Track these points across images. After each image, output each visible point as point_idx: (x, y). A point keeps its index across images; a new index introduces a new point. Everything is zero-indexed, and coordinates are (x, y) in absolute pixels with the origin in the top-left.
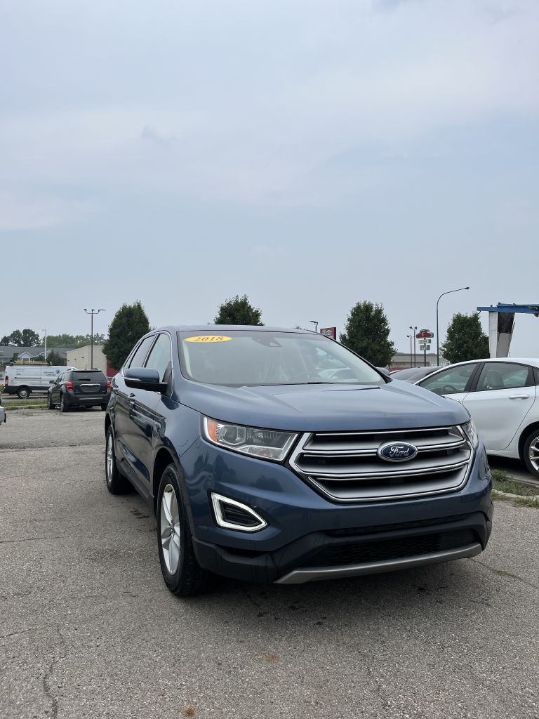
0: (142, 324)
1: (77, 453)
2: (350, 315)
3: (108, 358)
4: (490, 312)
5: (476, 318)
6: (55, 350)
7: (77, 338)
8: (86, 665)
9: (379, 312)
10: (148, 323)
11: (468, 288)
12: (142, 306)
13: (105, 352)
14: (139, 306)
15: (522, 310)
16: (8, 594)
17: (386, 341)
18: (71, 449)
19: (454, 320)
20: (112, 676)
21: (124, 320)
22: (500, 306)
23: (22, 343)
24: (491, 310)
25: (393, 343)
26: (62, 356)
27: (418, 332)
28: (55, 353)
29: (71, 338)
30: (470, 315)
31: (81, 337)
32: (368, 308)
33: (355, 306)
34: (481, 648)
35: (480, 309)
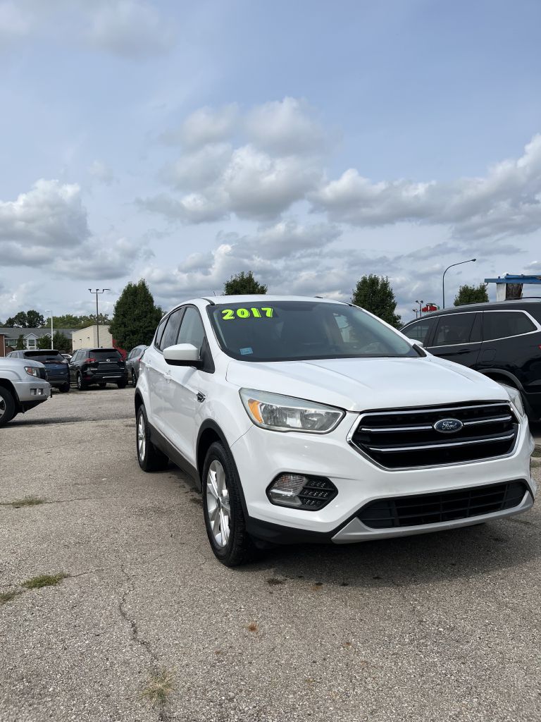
0: (147, 303)
1: (102, 426)
2: (356, 289)
3: (114, 338)
4: (497, 284)
5: (483, 289)
6: (61, 331)
7: (81, 318)
8: (154, 596)
9: (385, 285)
10: (153, 301)
11: (474, 260)
12: (146, 285)
13: (111, 331)
14: (144, 284)
15: (531, 281)
16: (70, 543)
17: (392, 315)
18: (94, 423)
19: (461, 293)
20: (179, 603)
21: (130, 299)
22: (508, 278)
23: (27, 324)
24: (498, 282)
25: (399, 317)
26: (67, 336)
27: (424, 306)
28: (60, 333)
29: (75, 318)
30: (477, 286)
31: (85, 318)
32: (374, 282)
33: (360, 280)
34: (501, 579)
35: (487, 281)
